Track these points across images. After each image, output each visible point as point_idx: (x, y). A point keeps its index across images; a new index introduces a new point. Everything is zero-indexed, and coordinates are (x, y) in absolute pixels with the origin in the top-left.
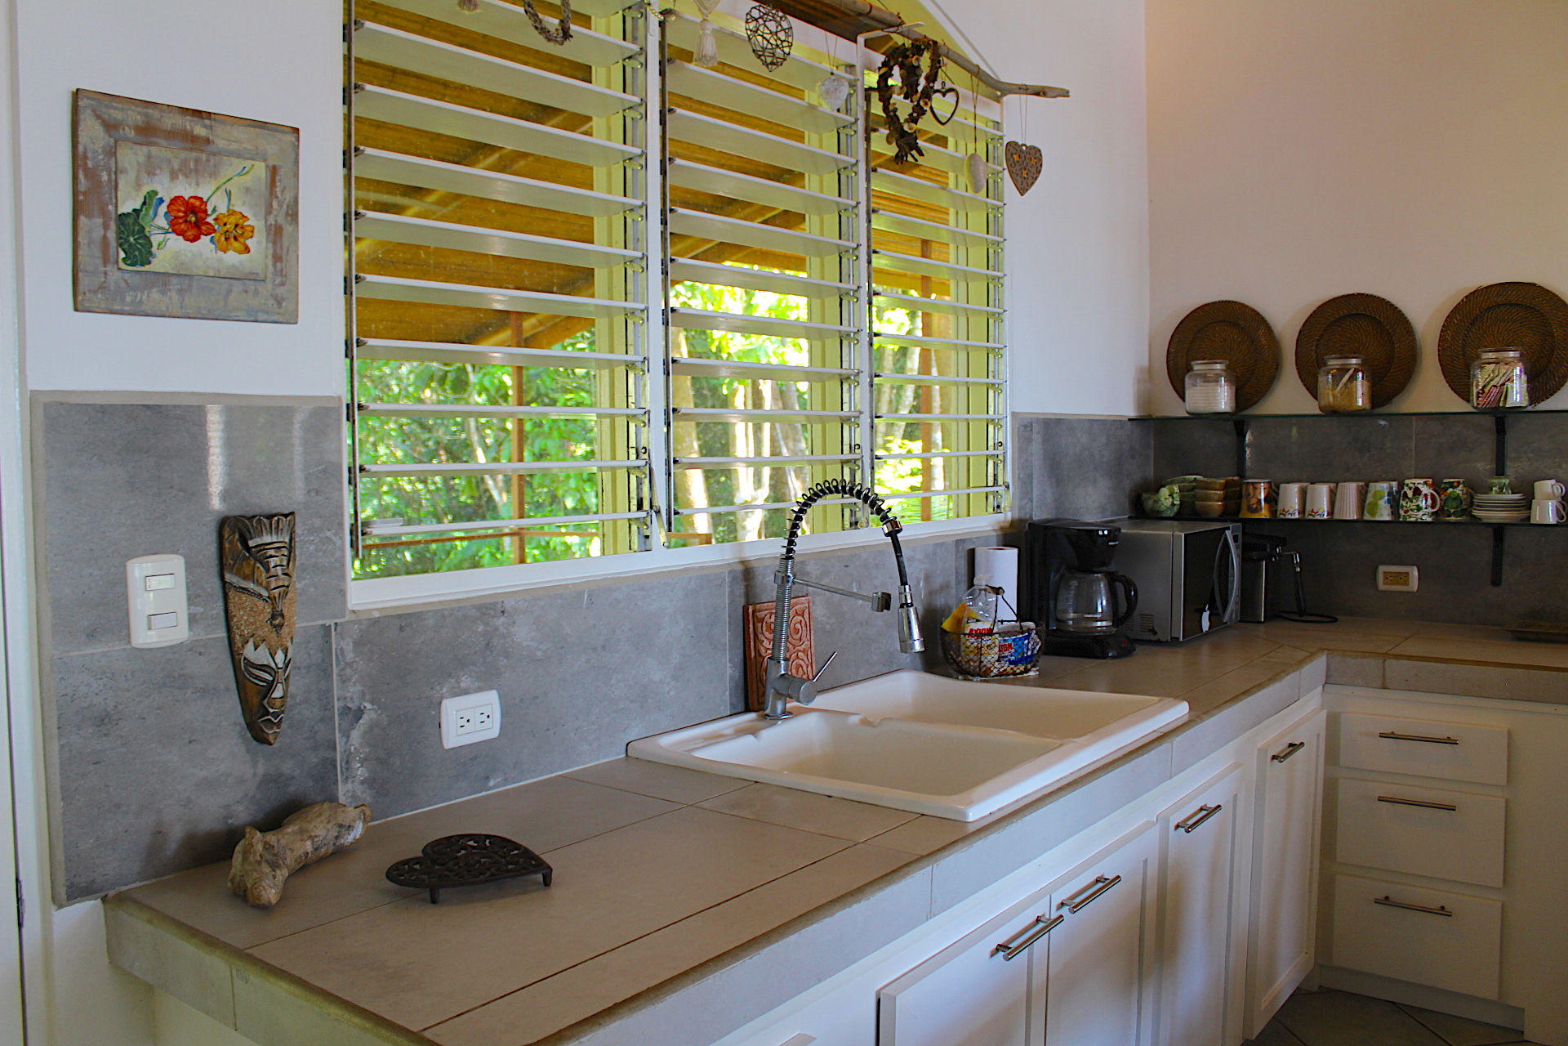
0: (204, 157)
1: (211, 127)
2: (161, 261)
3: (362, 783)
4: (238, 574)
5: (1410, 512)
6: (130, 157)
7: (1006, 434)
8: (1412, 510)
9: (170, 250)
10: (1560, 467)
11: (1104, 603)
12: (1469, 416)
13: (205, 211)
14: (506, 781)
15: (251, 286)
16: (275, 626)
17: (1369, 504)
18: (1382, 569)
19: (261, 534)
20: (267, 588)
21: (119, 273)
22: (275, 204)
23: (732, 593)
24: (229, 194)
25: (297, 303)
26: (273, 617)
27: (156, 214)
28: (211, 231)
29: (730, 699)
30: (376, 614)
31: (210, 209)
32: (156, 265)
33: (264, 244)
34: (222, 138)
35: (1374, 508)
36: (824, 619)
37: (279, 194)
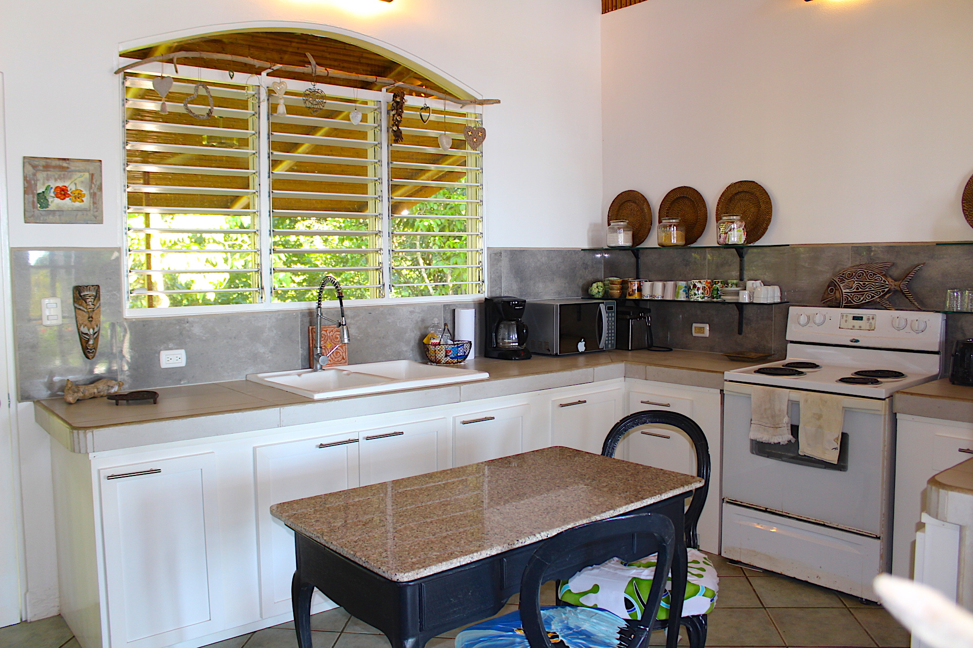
0: (66, 173)
1: (69, 164)
2: (52, 207)
3: (127, 376)
4: (78, 304)
5: (693, 296)
6: (41, 176)
7: (485, 258)
9: (55, 203)
13: (67, 190)
14: (189, 383)
15: (85, 213)
16: (89, 321)
18: (694, 325)
19: (84, 292)
20: (86, 309)
21: (39, 211)
22: (93, 186)
23: (302, 321)
24: (76, 184)
25: (103, 218)
26: (89, 318)
27: (50, 192)
28: (69, 196)
29: (302, 363)
30: (134, 320)
31: (69, 189)
32: (50, 208)
33: (89, 199)
34: (73, 166)
36: (357, 335)
37: (94, 182)
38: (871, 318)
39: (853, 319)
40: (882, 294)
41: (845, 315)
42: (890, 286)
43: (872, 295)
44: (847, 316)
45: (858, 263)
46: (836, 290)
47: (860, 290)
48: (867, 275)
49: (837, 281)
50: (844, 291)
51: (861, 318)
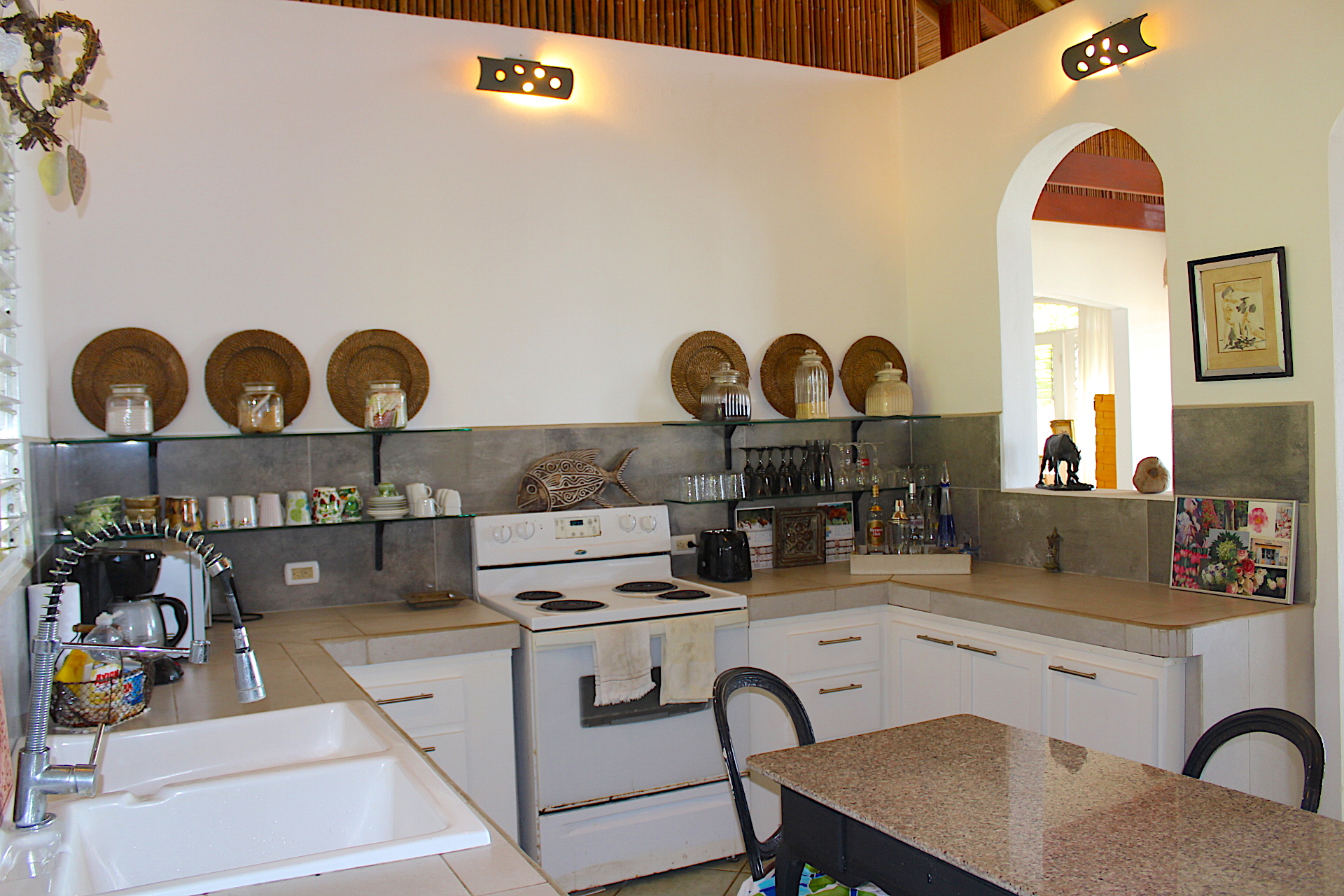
5: (328, 516)
8: (330, 514)
10: (418, 473)
11: (154, 625)
12: (357, 436)
17: (292, 511)
18: (289, 568)
35: (297, 515)
38: (593, 520)
39: (571, 524)
40: (597, 488)
41: (559, 520)
42: (604, 478)
43: (587, 491)
44: (562, 522)
45: (554, 451)
46: (538, 488)
47: (570, 486)
48: (575, 466)
49: (536, 476)
50: (549, 489)
51: (580, 523)
